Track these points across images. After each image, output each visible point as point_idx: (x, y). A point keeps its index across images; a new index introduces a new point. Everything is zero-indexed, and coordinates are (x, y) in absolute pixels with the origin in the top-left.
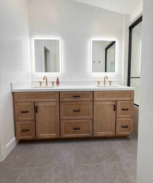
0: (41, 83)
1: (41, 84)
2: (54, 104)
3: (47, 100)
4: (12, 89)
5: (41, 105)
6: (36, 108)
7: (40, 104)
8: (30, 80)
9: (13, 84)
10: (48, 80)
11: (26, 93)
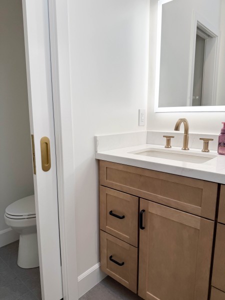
0: (169, 139)
1: (168, 142)
2: (194, 222)
3: (173, 201)
4: (96, 152)
5: (154, 212)
6: (141, 215)
7: (153, 209)
8: (144, 130)
9: (98, 139)
10: (190, 132)
11: (121, 168)
